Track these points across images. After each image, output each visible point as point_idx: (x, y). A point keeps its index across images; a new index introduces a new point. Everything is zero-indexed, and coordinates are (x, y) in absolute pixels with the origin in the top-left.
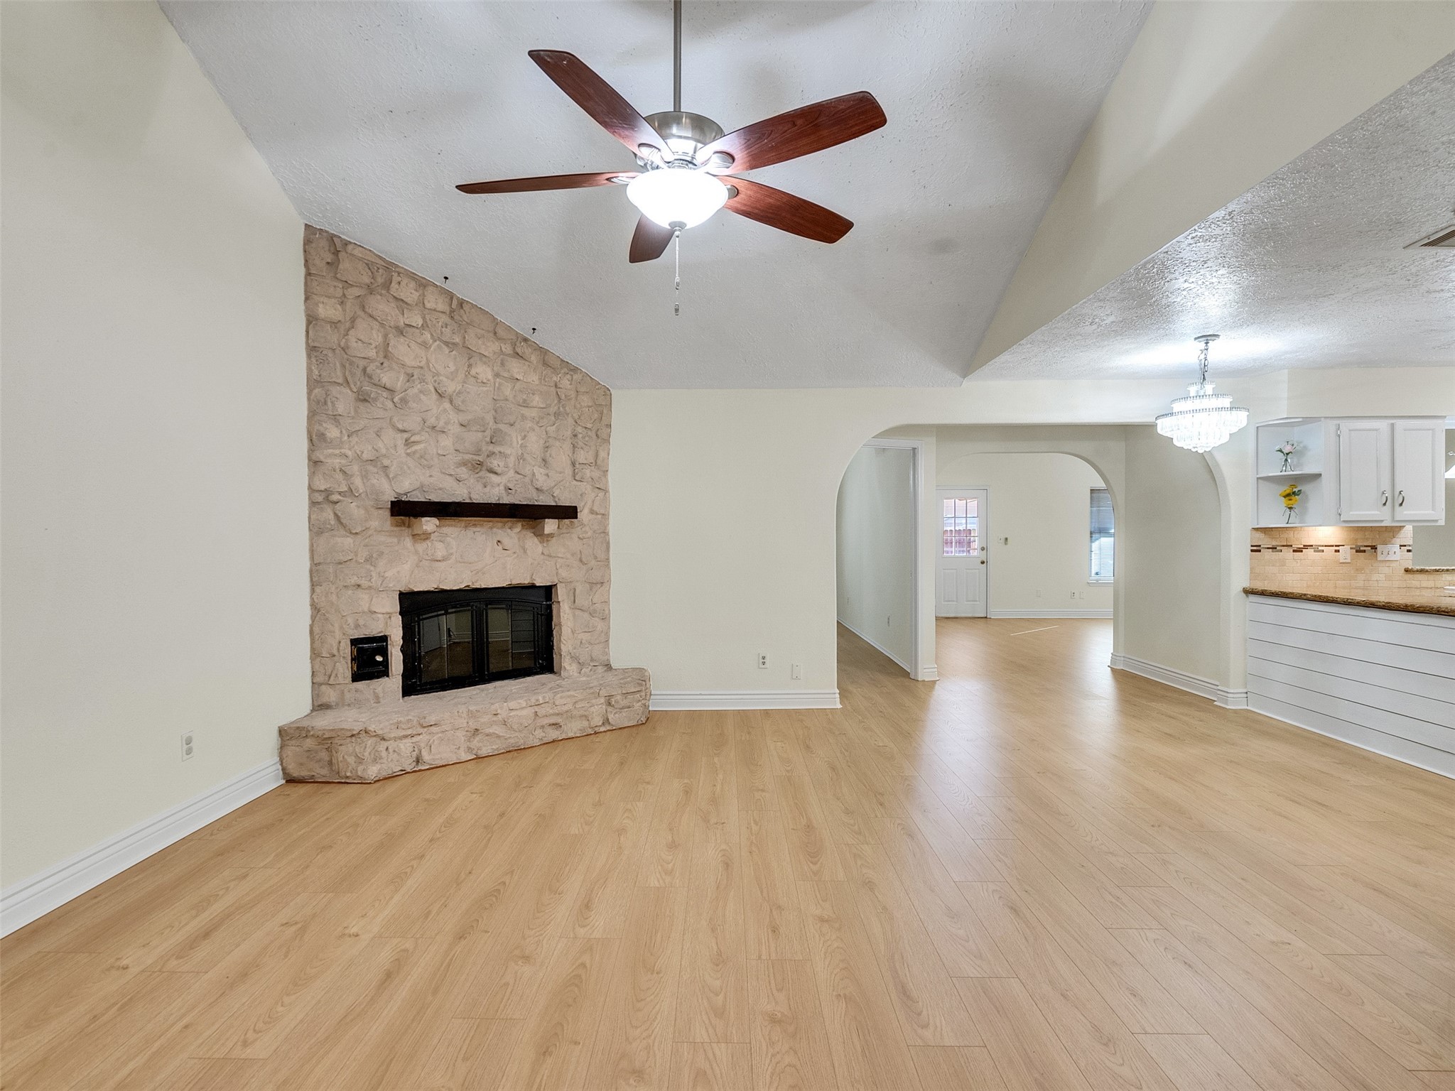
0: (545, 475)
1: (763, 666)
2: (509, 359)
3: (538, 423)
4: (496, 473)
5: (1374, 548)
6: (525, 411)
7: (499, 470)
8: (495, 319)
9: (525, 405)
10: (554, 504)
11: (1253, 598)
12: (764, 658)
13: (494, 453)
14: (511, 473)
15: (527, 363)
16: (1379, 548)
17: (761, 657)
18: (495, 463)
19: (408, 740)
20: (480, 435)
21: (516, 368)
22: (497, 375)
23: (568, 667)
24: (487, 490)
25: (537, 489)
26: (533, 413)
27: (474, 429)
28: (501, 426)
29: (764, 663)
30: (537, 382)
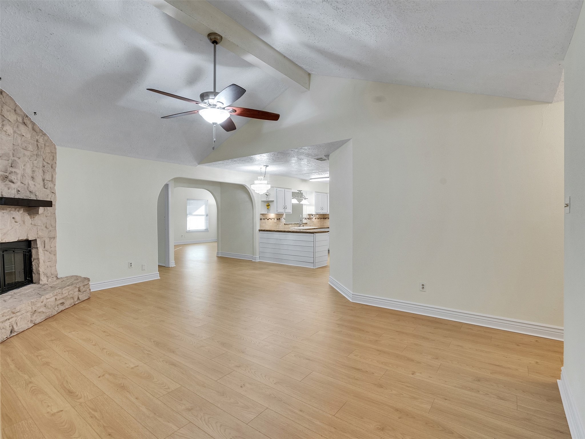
0: (34, 185)
1: (131, 267)
2: (21, 125)
3: (30, 158)
4: (13, 183)
5: (280, 219)
6: (25, 152)
7: (14, 181)
8: (16, 103)
9: (25, 149)
10: (36, 199)
11: (261, 232)
12: (131, 264)
13: (12, 172)
14: (19, 183)
15: (27, 128)
16: (280, 218)
17: (130, 263)
18: (13, 177)
19: (8, 322)
20: (7, 162)
21: (23, 129)
22: (15, 132)
23: (43, 279)
24: (9, 191)
25: (30, 192)
26: (28, 153)
27: (4, 158)
28: (15, 158)
29: (131, 266)
30: (30, 138)
